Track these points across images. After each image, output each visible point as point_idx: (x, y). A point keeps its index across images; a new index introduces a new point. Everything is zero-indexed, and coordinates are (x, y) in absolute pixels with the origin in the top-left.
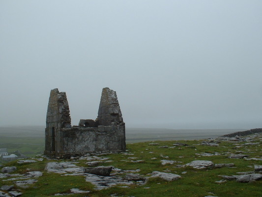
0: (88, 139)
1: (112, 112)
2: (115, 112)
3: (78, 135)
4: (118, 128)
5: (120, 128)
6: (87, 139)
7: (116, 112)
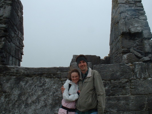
0: (38, 99)
1: (125, 29)
2: (133, 30)
3: (8, 85)
4: (137, 69)
5: (143, 70)
6: (35, 98)
7: (135, 28)
